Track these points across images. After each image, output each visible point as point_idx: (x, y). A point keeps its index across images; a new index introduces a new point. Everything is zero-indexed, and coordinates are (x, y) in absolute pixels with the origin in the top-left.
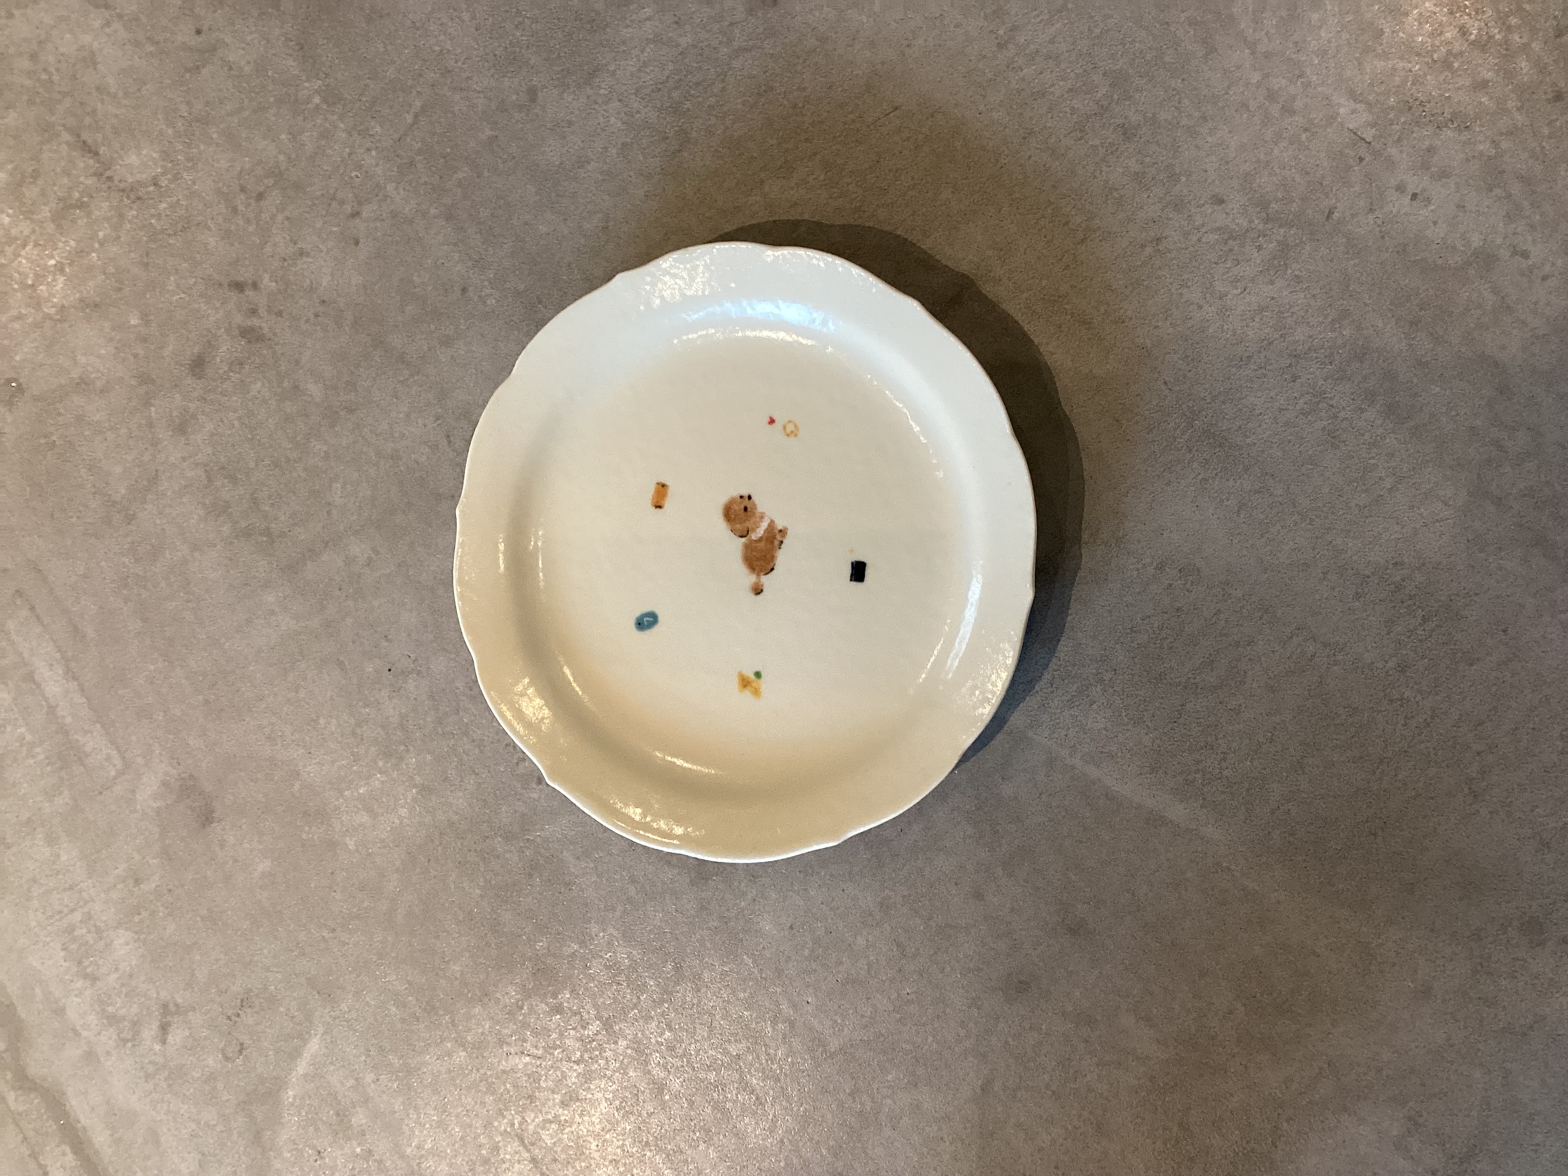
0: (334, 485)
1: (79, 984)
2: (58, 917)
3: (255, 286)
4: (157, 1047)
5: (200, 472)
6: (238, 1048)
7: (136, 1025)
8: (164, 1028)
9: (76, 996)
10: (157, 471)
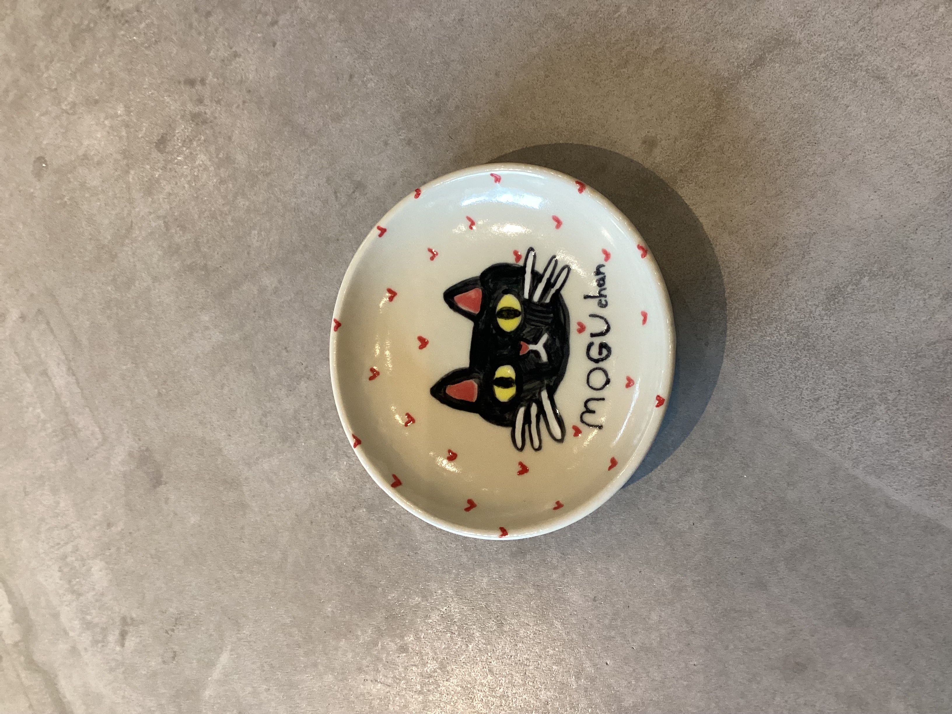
0: (253, 232)
1: (69, 597)
2: (57, 547)
3: (203, 82)
4: (118, 648)
5: (161, 222)
6: (172, 655)
7: (104, 631)
8: (123, 635)
9: (67, 605)
10: (132, 222)
